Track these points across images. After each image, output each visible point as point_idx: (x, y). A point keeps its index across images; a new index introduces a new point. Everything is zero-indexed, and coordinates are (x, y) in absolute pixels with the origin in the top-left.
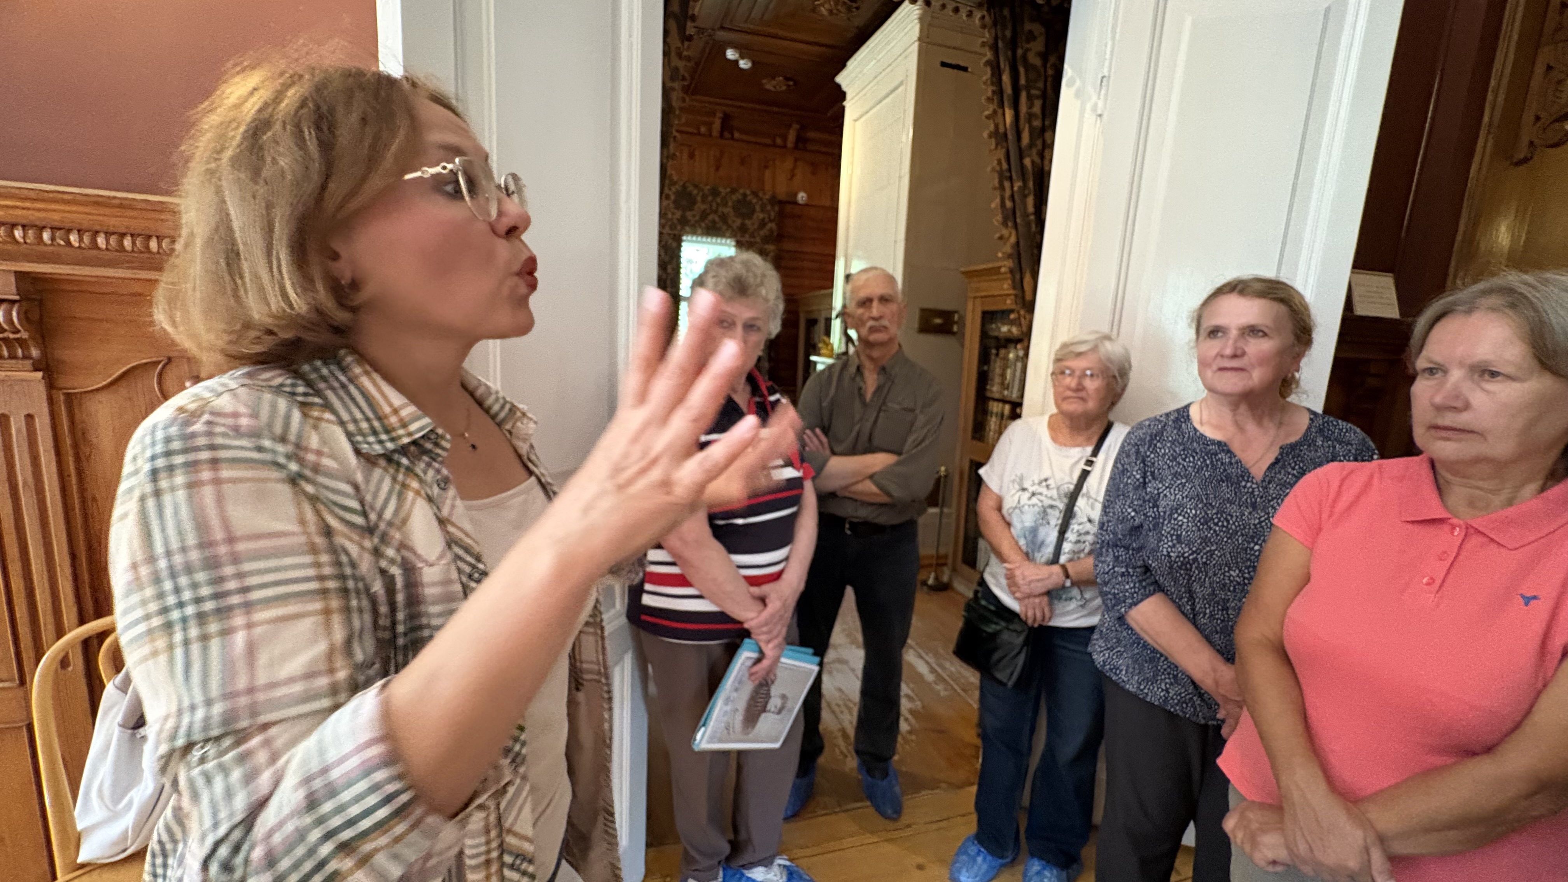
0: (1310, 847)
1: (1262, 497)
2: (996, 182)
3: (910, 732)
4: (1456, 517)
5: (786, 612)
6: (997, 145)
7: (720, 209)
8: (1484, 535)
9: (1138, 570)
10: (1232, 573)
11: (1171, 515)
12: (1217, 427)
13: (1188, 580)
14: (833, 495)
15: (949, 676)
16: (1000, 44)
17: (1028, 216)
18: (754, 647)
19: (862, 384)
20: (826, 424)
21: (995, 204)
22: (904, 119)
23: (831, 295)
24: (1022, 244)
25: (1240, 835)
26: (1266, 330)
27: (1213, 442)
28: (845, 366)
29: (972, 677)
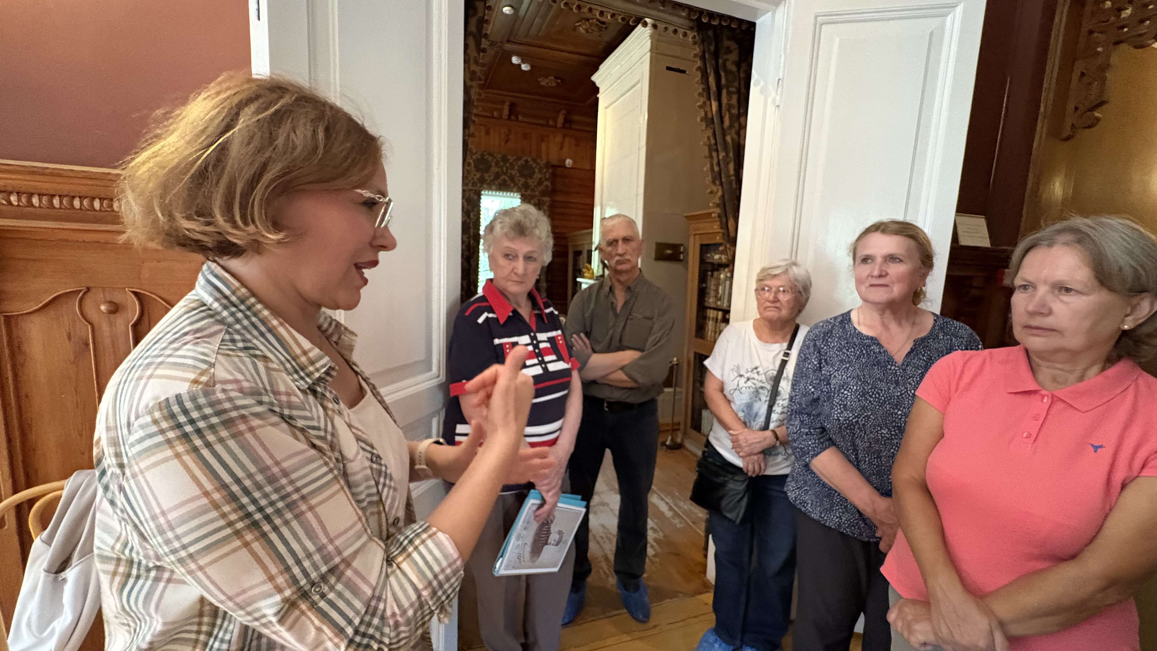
0: (951, 632)
1: (902, 377)
2: (707, 153)
3: (654, 556)
4: (1045, 389)
5: (561, 468)
6: (707, 126)
7: (509, 171)
8: (1065, 402)
9: (817, 430)
10: (882, 431)
11: (839, 390)
12: (870, 327)
13: (853, 437)
14: (594, 382)
15: (682, 512)
16: (707, 56)
17: (730, 176)
18: (539, 496)
19: (614, 300)
20: (588, 330)
21: (707, 168)
22: (641, 107)
23: (592, 233)
24: (726, 197)
25: (900, 624)
26: (901, 258)
27: (868, 338)
28: (601, 286)
29: (701, 513)
